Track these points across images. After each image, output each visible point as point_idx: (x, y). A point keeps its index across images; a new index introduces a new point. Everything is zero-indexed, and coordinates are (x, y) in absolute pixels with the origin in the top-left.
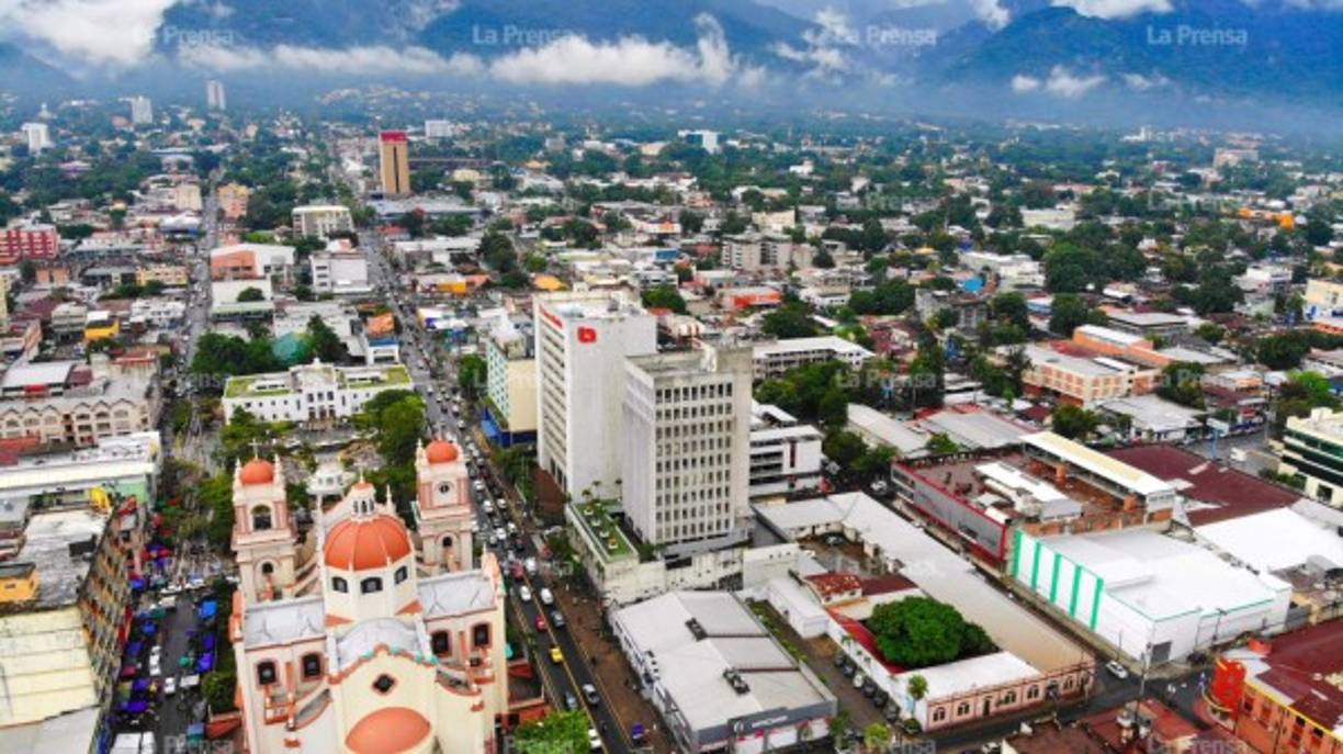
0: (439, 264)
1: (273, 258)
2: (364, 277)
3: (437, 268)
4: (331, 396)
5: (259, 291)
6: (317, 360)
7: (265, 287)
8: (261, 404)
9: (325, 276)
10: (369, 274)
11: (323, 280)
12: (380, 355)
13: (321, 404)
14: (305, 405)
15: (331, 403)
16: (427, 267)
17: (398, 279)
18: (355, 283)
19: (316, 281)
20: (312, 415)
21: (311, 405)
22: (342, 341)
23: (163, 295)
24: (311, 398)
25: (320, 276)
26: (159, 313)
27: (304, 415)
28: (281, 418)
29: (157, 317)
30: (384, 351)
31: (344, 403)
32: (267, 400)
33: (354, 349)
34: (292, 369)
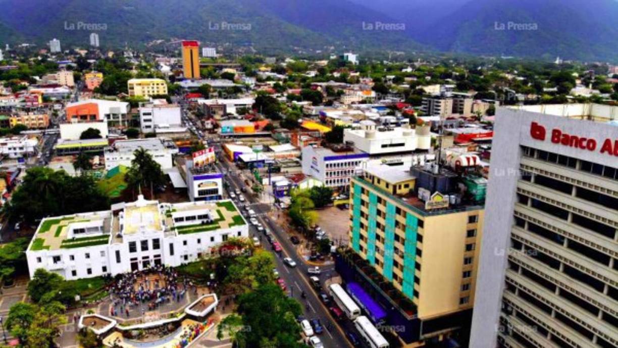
0: (230, 114)
1: (111, 109)
2: (179, 122)
3: (229, 117)
4: (156, 244)
5: (98, 132)
6: (141, 197)
7: (103, 128)
8: (72, 258)
9: (150, 120)
10: (183, 119)
11: (148, 124)
12: (203, 188)
13: (145, 253)
14: (126, 256)
15: (157, 252)
16: (222, 116)
17: (203, 123)
18: (172, 126)
19: (143, 124)
20: (134, 266)
21: (133, 255)
22: (165, 173)
23: (23, 135)
24: (132, 247)
25: (145, 121)
26: (15, 149)
27: (125, 267)
28: (97, 272)
29: (12, 151)
30: (208, 185)
31: (172, 253)
32: (80, 252)
33: (177, 181)
34: (115, 207)
